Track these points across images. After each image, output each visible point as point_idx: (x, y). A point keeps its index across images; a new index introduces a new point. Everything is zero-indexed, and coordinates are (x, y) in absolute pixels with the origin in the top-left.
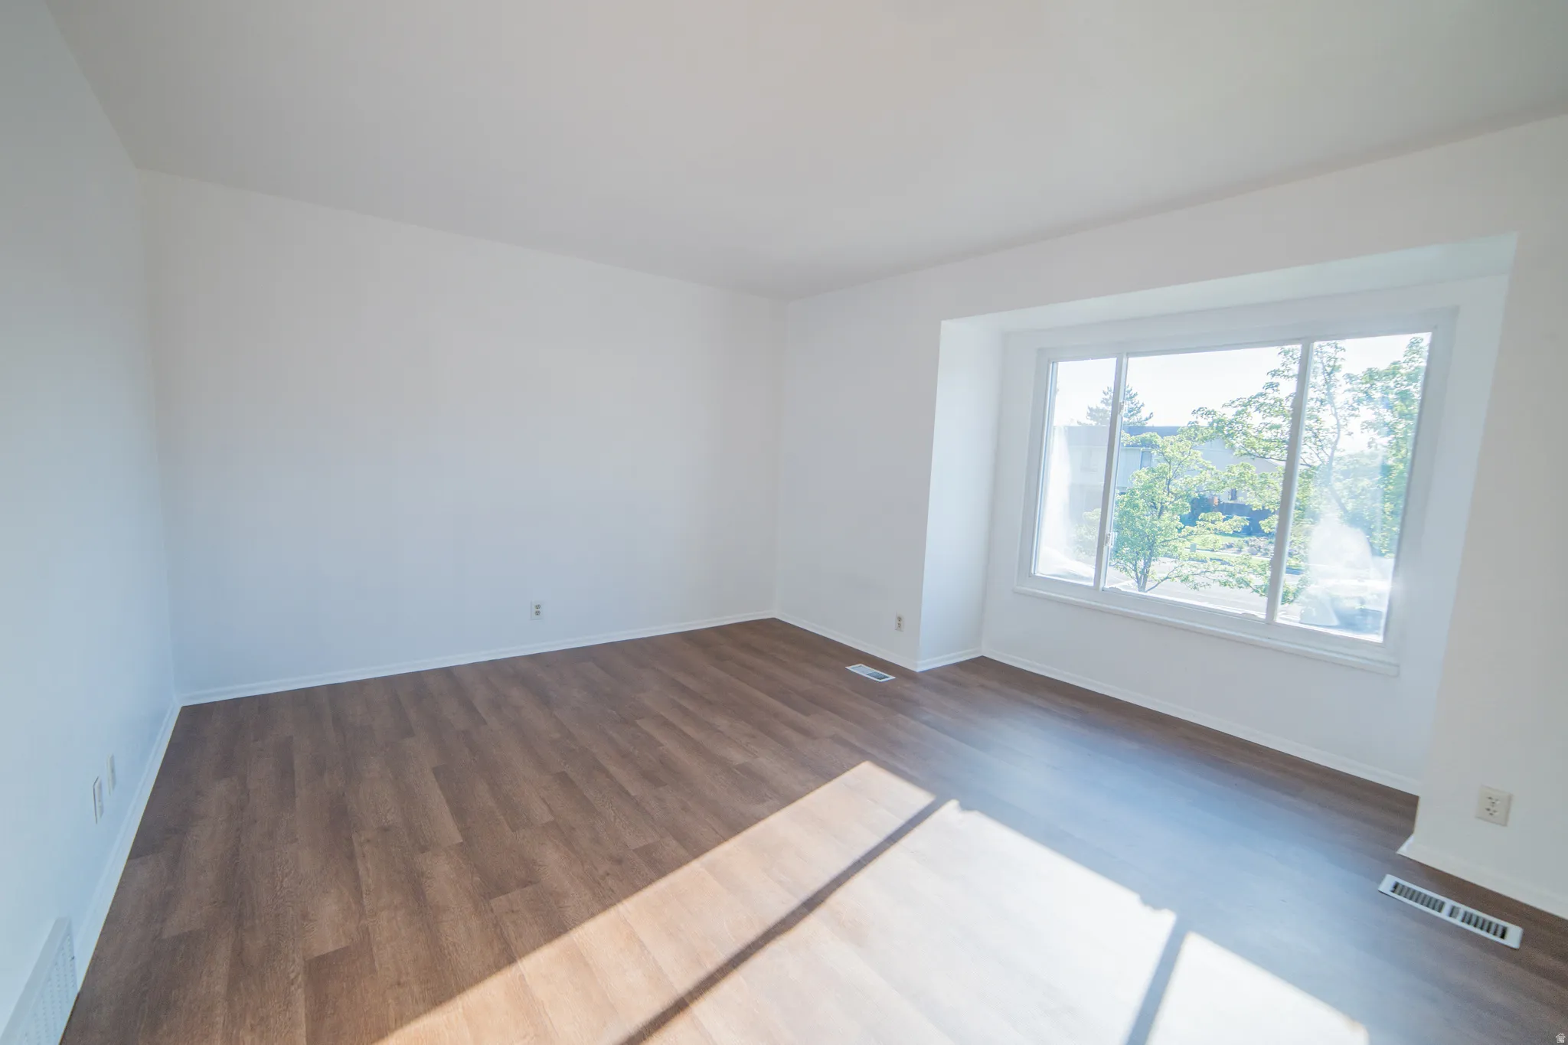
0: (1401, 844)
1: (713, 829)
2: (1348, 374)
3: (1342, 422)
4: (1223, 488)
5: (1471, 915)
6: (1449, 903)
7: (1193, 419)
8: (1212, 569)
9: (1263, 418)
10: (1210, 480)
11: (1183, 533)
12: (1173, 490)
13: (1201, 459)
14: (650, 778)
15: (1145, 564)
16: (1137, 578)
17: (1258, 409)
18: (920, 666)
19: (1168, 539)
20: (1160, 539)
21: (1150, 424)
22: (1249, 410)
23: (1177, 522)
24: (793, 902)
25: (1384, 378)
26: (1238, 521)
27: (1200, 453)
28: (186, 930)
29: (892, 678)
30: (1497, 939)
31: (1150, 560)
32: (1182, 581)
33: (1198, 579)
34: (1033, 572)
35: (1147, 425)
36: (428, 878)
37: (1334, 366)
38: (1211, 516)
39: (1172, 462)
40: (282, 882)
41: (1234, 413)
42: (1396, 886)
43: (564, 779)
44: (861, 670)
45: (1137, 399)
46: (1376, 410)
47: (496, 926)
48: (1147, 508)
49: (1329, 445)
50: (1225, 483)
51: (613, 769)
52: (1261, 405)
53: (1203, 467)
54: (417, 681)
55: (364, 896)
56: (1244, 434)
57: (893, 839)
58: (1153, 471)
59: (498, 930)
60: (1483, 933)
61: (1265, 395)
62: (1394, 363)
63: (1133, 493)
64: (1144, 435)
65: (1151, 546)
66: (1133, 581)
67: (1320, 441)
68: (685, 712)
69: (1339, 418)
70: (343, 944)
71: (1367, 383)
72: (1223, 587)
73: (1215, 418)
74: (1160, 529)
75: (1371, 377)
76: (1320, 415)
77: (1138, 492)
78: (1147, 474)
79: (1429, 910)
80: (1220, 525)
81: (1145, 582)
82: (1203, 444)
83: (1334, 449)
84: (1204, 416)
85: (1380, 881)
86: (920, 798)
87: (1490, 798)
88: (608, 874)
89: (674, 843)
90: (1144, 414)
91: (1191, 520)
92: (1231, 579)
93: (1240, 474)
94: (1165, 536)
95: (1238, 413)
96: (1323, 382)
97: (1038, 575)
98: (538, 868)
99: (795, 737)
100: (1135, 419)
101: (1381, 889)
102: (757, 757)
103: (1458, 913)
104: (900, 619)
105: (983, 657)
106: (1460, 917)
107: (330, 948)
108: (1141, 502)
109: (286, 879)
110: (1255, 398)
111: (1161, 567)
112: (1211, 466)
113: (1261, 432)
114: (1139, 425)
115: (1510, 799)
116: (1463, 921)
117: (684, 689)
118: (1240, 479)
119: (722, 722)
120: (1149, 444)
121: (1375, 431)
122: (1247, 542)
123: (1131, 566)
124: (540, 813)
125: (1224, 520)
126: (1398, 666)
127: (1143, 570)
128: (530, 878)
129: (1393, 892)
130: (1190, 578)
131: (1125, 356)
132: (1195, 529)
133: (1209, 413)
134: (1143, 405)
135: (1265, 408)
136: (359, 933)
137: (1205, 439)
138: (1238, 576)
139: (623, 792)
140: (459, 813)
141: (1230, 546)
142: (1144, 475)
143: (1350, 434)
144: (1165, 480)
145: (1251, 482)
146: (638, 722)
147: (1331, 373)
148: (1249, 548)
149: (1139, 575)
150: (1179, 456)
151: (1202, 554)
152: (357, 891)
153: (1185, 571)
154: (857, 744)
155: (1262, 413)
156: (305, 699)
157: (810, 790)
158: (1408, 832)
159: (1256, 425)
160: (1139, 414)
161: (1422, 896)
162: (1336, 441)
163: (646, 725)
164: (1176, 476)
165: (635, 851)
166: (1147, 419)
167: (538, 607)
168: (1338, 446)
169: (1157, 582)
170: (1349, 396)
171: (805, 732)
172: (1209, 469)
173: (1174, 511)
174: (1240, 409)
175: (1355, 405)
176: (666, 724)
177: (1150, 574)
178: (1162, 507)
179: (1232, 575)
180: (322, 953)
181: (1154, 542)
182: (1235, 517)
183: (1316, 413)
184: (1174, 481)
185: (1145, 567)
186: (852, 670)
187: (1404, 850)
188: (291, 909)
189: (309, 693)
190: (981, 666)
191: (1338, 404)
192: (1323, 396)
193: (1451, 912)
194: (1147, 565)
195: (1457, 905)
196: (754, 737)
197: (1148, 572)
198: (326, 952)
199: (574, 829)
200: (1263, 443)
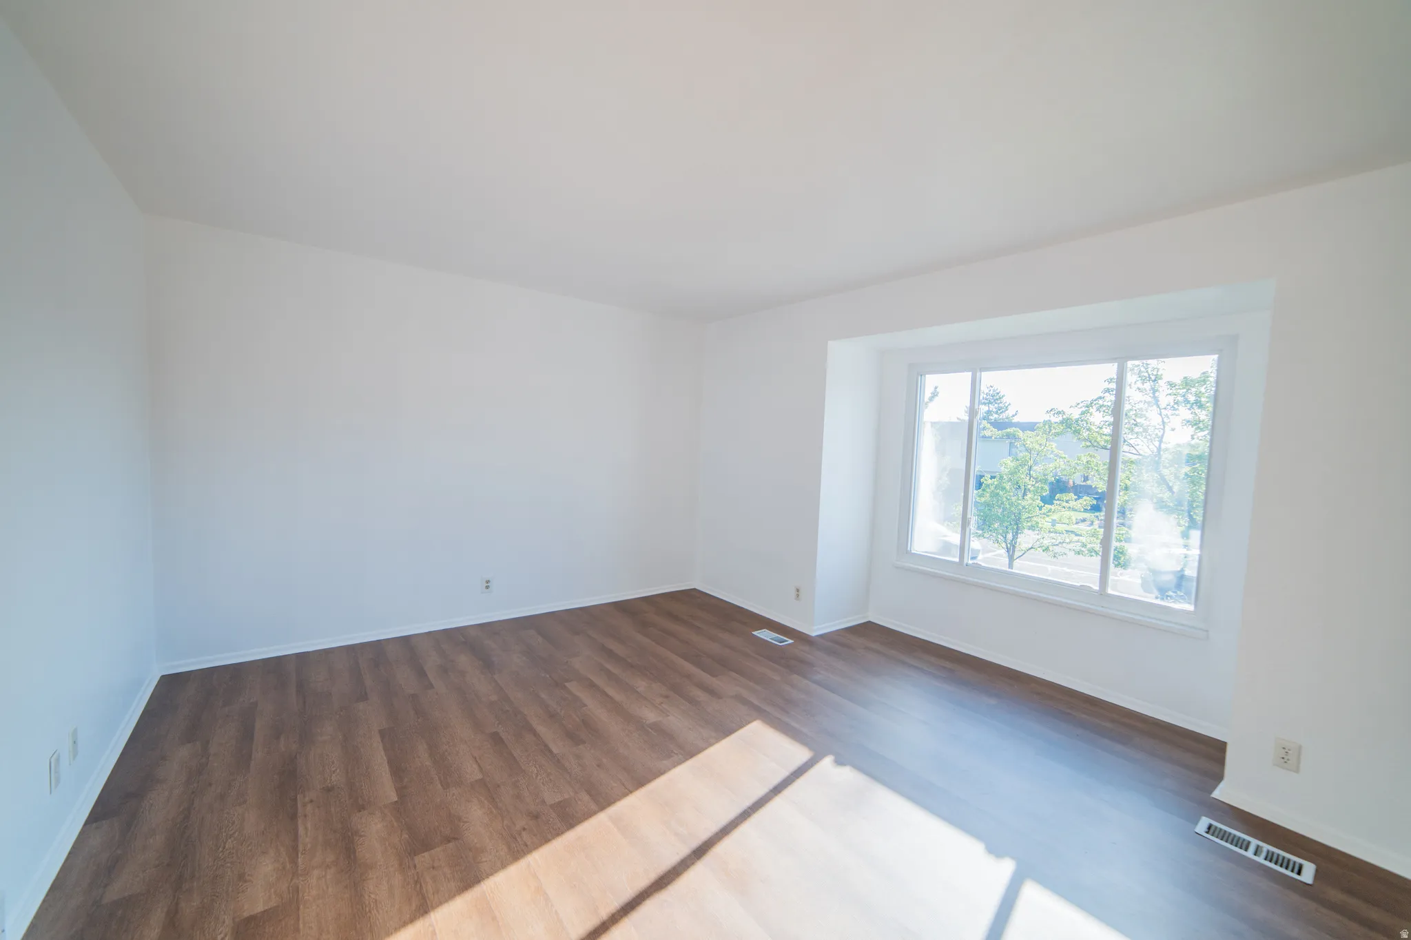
0: (1214, 788)
1: (623, 785)
2: (1168, 382)
3: (1165, 420)
4: (1074, 473)
5: (1273, 853)
6: (1254, 842)
7: (1047, 417)
8: (1068, 540)
9: (1103, 417)
10: (1063, 467)
11: (1043, 510)
12: (1034, 475)
13: (1055, 450)
14: (573, 738)
15: (1013, 536)
16: (1007, 548)
17: (1098, 410)
18: (814, 631)
19: (1030, 516)
20: (1025, 516)
21: (1015, 420)
22: (1091, 410)
23: (1039, 501)
24: (684, 850)
25: (1197, 385)
26: (1087, 501)
27: (1054, 445)
28: (126, 894)
29: (791, 641)
30: (1295, 875)
31: (1017, 533)
32: (1043, 551)
33: (1057, 549)
34: (909, 549)
35: (1013, 421)
36: (361, 836)
37: (1157, 374)
38: (1065, 496)
39: (1033, 452)
40: (225, 843)
41: (1080, 413)
42: (1210, 827)
43: (496, 739)
44: (765, 635)
45: (1004, 400)
46: (1192, 410)
47: (416, 882)
48: (1014, 490)
49: (1157, 439)
50: (1076, 469)
51: (541, 729)
52: (1101, 406)
53: (1057, 456)
54: (377, 648)
55: (300, 855)
56: (1088, 430)
57: (777, 790)
58: (1018, 460)
59: (418, 886)
60: (1282, 870)
61: (1103, 398)
62: (1204, 373)
63: (1001, 478)
64: (1008, 430)
65: (1017, 521)
66: (1004, 551)
67: (1149, 435)
68: (609, 674)
69: (1164, 417)
70: (273, 904)
71: (1183, 388)
72: (1077, 556)
73: (1064, 417)
74: (1024, 507)
75: (1187, 384)
76: (1147, 415)
77: (1005, 477)
78: (1012, 461)
79: (1237, 849)
80: (1072, 504)
81: (1014, 551)
82: (1056, 438)
83: (1161, 442)
84: (1056, 416)
85: (1196, 823)
86: (801, 754)
87: (1284, 748)
88: (524, 829)
89: (586, 798)
90: (1010, 412)
91: (1048, 500)
92: (1083, 549)
93: (1087, 462)
94: (1029, 513)
95: (1083, 413)
96: (1150, 387)
97: (913, 552)
98: (462, 824)
99: (701, 696)
100: (1004, 416)
101: (1197, 830)
102: (669, 716)
103: (1261, 852)
104: (798, 590)
105: (870, 621)
106: (1264, 854)
107: (260, 908)
108: (1008, 486)
109: (230, 840)
110: (1095, 400)
111: (1026, 539)
112: (1063, 456)
113: (1101, 428)
114: (1007, 420)
115: (1300, 748)
116: (1266, 859)
117: (610, 654)
118: (1088, 465)
119: (641, 685)
120: (1014, 437)
121: (1192, 427)
122: (1097, 517)
123: (1002, 538)
124: (472, 772)
125: (1076, 500)
126: (1207, 631)
127: (1012, 541)
128: (454, 835)
129: (1207, 832)
130: (1051, 548)
131: (979, 370)
132: (1053, 507)
133: (1059, 413)
134: (1010, 404)
135: (1104, 408)
136: (289, 893)
137: (1057, 434)
138: (1089, 546)
139: (546, 750)
140: (398, 771)
141: (1084, 520)
142: (1009, 462)
143: (1173, 430)
144: (1027, 467)
145: (1096, 468)
146: (567, 684)
147: (1155, 380)
148: (1099, 522)
149: (1009, 545)
150: (1037, 447)
151: (1059, 527)
152: (294, 850)
153: (1046, 542)
154: (756, 702)
155: (1102, 413)
156: (274, 667)
157: (711, 745)
158: (1219, 777)
159: (1097, 423)
160: (1007, 412)
161: (1232, 836)
162: (1163, 435)
163: (573, 687)
164: (1036, 463)
165: (551, 806)
166: (1013, 416)
167: (488, 582)
168: (1164, 440)
169: (1023, 552)
170: (1171, 399)
171: (711, 692)
172: (1062, 458)
173: (1035, 492)
174: (1084, 409)
175: (1176, 406)
176: (592, 686)
177: (1018, 544)
178: (1025, 489)
179: (1084, 545)
180: (252, 913)
181: (1020, 518)
182: (1085, 498)
183: (1144, 413)
184: (1034, 468)
185: (1013, 539)
186: (758, 635)
187: (1217, 794)
188: (229, 870)
189: (279, 660)
190: (868, 630)
191: (1163, 405)
192: (1150, 399)
193: (1256, 850)
194: (1015, 537)
195: (1261, 844)
196: (667, 697)
197: (1015, 543)
198: (256, 912)
199: (499, 786)
200: (1104, 437)
